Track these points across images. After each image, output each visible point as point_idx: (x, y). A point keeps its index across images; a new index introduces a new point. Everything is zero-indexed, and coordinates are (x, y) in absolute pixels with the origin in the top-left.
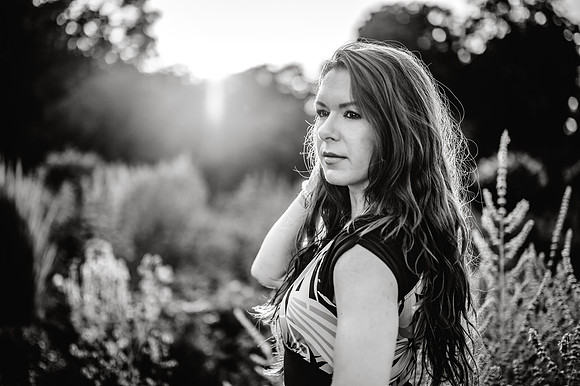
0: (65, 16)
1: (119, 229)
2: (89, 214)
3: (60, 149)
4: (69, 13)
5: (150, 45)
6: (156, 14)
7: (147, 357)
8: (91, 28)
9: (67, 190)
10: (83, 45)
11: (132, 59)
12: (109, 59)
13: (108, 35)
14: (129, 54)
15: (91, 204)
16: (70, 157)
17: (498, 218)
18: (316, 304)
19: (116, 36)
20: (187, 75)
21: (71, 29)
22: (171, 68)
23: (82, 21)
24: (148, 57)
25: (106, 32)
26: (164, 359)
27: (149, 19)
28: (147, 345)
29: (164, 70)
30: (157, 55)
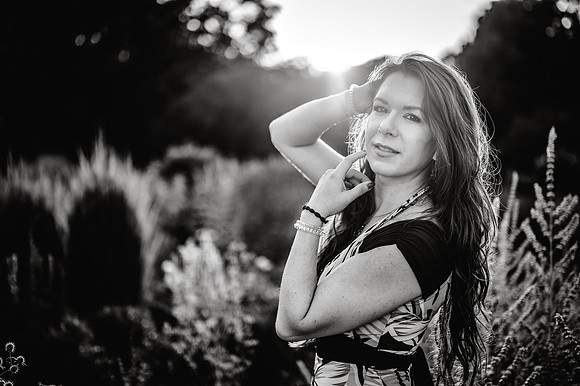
0: (187, 13)
1: (230, 220)
2: (200, 205)
4: (190, 10)
5: (267, 40)
6: (276, 8)
7: (232, 336)
8: (212, 25)
9: (179, 182)
10: (205, 41)
11: (252, 54)
12: (229, 54)
13: (228, 30)
14: (248, 48)
15: (203, 195)
16: (188, 151)
17: (548, 211)
19: (237, 31)
20: (307, 69)
21: (193, 26)
22: (290, 61)
23: (203, 18)
24: (267, 52)
25: (226, 27)
26: (246, 338)
27: (267, 13)
28: (232, 325)
29: (285, 64)
30: (276, 49)
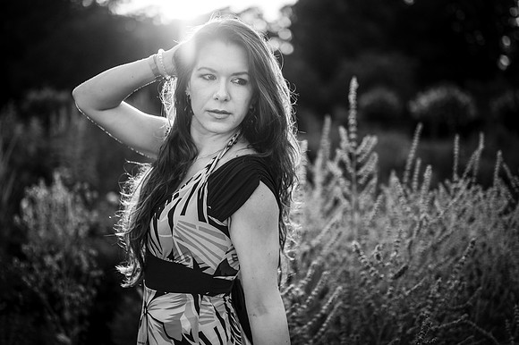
3: (39, 88)
11: (106, 2)
17: (351, 151)
18: (207, 225)
20: (158, 16)
26: (91, 268)
28: (79, 258)
